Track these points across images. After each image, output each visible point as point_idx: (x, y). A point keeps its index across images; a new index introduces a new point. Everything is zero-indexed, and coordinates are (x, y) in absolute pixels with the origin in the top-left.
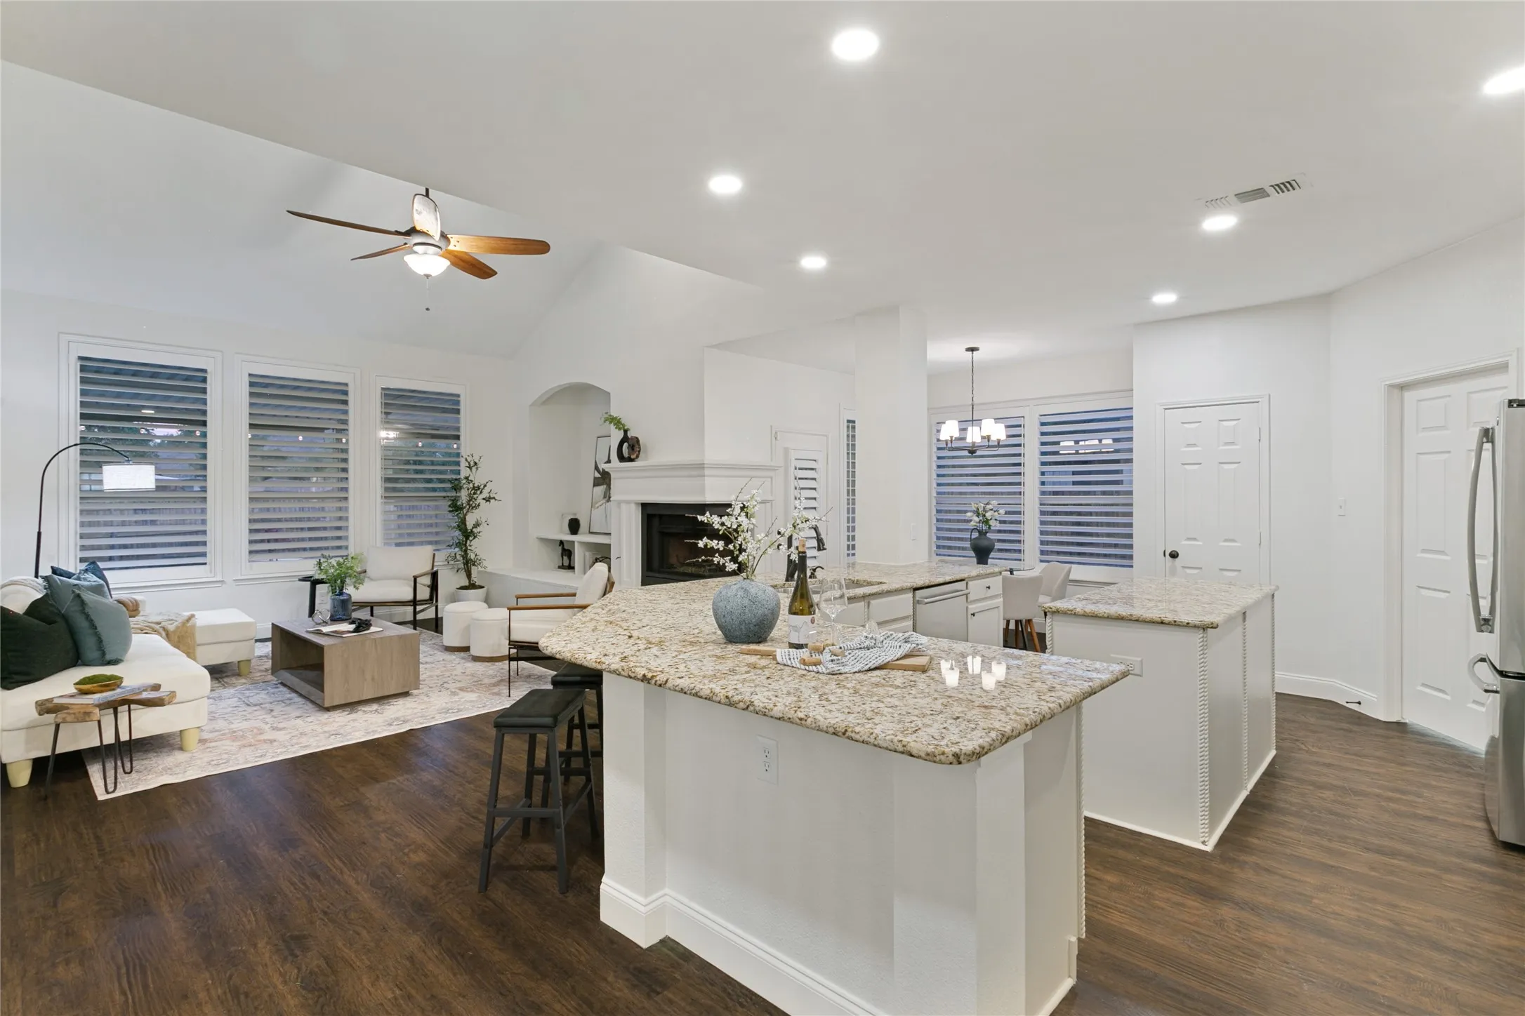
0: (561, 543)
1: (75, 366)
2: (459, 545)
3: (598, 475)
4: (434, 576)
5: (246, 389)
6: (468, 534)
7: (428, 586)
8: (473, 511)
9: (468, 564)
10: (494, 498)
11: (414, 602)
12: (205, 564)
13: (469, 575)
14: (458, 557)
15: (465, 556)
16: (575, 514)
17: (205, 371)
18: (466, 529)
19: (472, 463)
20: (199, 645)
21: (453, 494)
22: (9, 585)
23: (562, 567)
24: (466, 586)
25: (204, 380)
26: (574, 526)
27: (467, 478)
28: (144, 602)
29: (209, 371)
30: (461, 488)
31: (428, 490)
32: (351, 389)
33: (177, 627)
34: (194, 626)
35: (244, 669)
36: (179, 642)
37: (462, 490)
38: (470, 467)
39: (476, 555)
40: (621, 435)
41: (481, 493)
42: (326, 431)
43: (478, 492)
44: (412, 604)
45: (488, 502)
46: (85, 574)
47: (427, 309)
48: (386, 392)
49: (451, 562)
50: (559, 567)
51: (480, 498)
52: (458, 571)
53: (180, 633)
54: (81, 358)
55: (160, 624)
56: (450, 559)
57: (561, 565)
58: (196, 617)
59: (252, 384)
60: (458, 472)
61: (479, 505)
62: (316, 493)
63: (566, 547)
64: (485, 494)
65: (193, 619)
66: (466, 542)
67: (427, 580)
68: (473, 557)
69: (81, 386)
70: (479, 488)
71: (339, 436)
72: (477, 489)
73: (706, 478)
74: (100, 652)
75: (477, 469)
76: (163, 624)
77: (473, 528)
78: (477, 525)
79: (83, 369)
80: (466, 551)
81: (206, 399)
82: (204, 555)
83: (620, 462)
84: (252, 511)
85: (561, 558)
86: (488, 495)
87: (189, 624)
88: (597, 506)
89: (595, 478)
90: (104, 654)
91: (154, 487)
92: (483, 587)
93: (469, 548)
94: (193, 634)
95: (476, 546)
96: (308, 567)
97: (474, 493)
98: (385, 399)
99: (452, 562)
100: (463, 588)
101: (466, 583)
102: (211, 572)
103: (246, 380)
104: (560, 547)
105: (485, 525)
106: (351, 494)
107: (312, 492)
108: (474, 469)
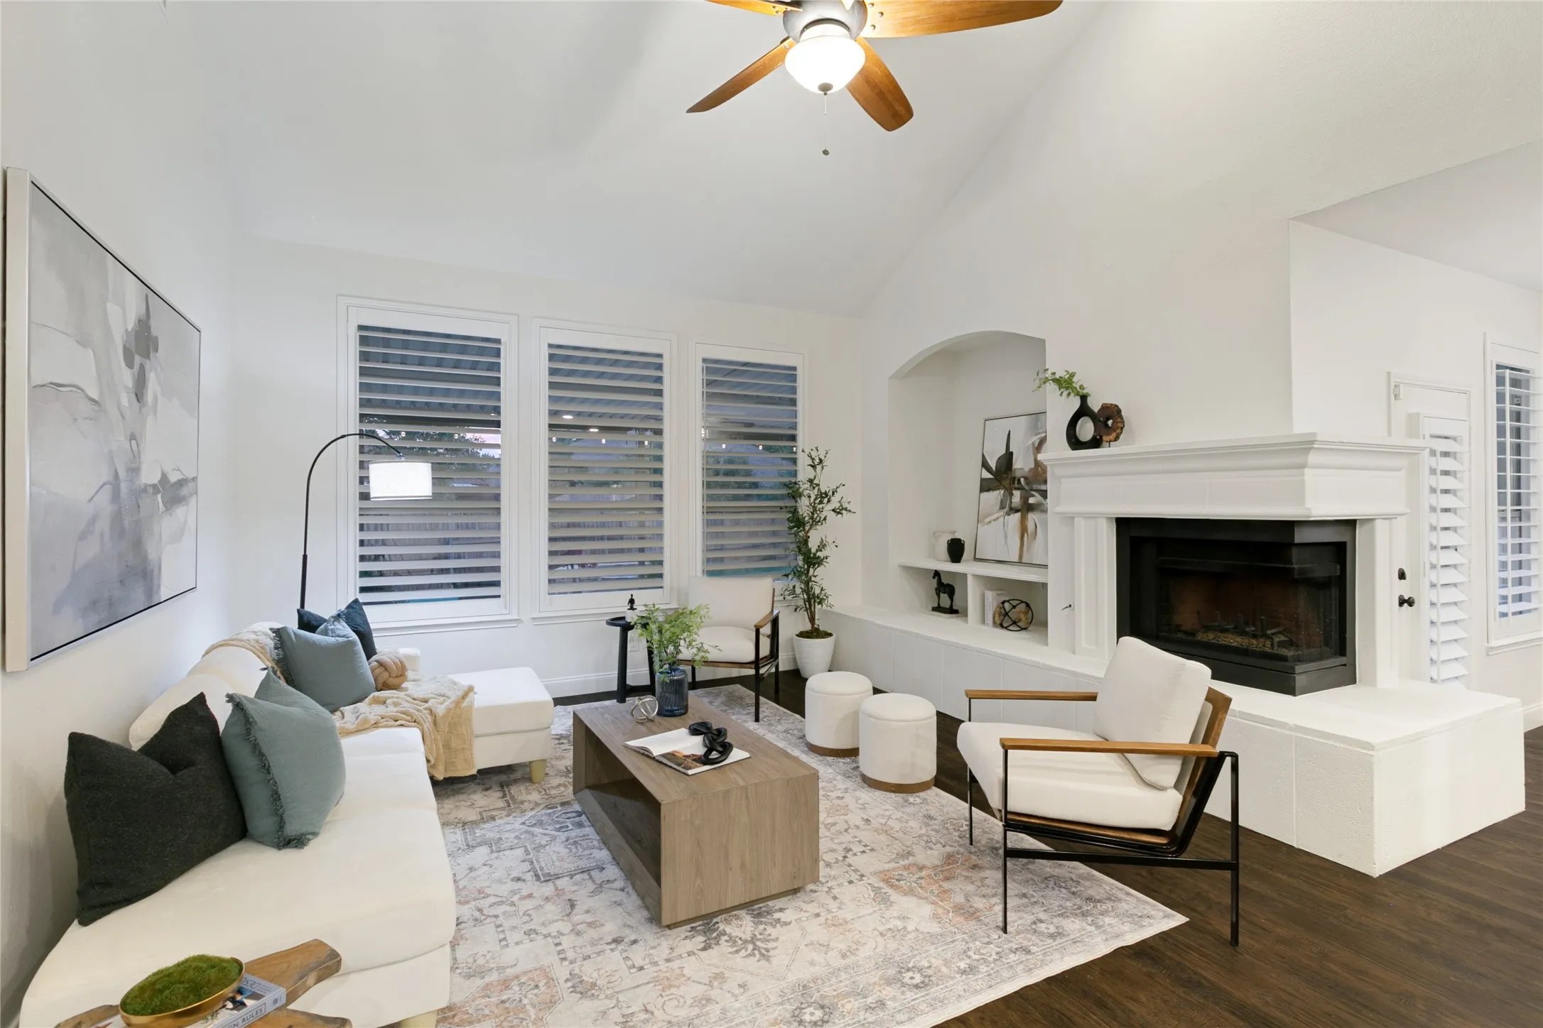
0: (937, 574)
1: (354, 336)
2: (798, 573)
3: (987, 475)
4: (775, 622)
5: (545, 364)
6: (813, 561)
7: (768, 636)
8: (818, 527)
9: (812, 600)
10: (846, 509)
11: (757, 663)
12: (499, 596)
13: (812, 620)
14: (798, 591)
15: (807, 590)
16: (954, 532)
17: (498, 341)
18: (809, 550)
19: (817, 461)
20: (477, 736)
21: (790, 503)
22: (222, 646)
23: (938, 609)
24: (807, 632)
25: (497, 353)
26: (956, 550)
27: (811, 481)
28: (413, 658)
29: (502, 341)
30: (800, 495)
31: (736, 498)
32: (666, 361)
33: (449, 710)
34: (470, 707)
35: (537, 775)
36: (450, 732)
37: (803, 498)
38: (814, 467)
39: (822, 589)
40: (1075, 404)
41: (829, 501)
42: (629, 432)
43: (826, 500)
44: (753, 666)
45: (840, 515)
46: (336, 623)
47: (826, 152)
48: (708, 365)
49: (788, 598)
50: (934, 609)
51: (827, 509)
52: (796, 610)
53: (452, 718)
54: (361, 328)
55: (426, 702)
56: (787, 593)
57: (936, 605)
58: (475, 690)
59: (552, 357)
60: (795, 474)
61: (825, 519)
62: (616, 501)
63: (945, 581)
64: (835, 503)
65: (472, 694)
66: (808, 571)
67: (767, 630)
68: (817, 591)
69: (360, 364)
70: (826, 494)
71: (640, 438)
72: (823, 496)
73: (1306, 470)
74: (277, 819)
75: (823, 468)
76: (430, 704)
77: (817, 551)
78: (822, 546)
79: (364, 341)
80: (807, 583)
81: (499, 378)
82: (496, 584)
83: (1073, 450)
84: (552, 526)
85: (937, 597)
86: (838, 505)
87: (465, 704)
88: (988, 520)
89: (982, 480)
90: (281, 825)
91: (431, 494)
92: (830, 635)
93: (813, 579)
94: (469, 719)
95: (822, 577)
96: (616, 603)
97: (821, 502)
98: (706, 376)
99: (790, 597)
100: (803, 635)
101: (808, 627)
102: (506, 608)
103: (546, 352)
104: (936, 580)
105: (833, 546)
106: (667, 504)
107: (612, 502)
108: (819, 468)
